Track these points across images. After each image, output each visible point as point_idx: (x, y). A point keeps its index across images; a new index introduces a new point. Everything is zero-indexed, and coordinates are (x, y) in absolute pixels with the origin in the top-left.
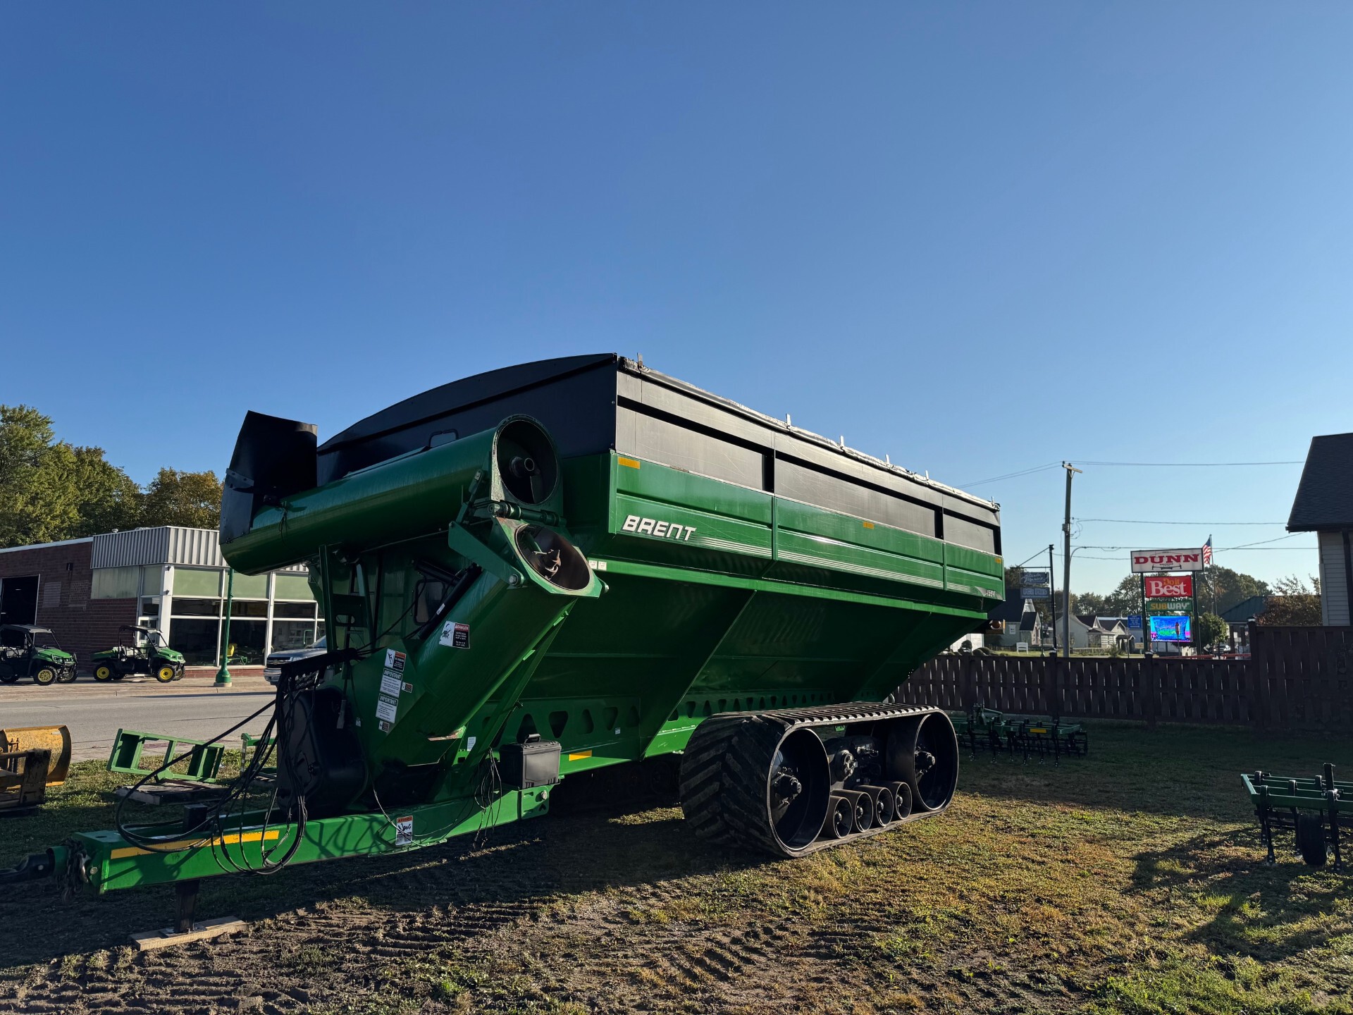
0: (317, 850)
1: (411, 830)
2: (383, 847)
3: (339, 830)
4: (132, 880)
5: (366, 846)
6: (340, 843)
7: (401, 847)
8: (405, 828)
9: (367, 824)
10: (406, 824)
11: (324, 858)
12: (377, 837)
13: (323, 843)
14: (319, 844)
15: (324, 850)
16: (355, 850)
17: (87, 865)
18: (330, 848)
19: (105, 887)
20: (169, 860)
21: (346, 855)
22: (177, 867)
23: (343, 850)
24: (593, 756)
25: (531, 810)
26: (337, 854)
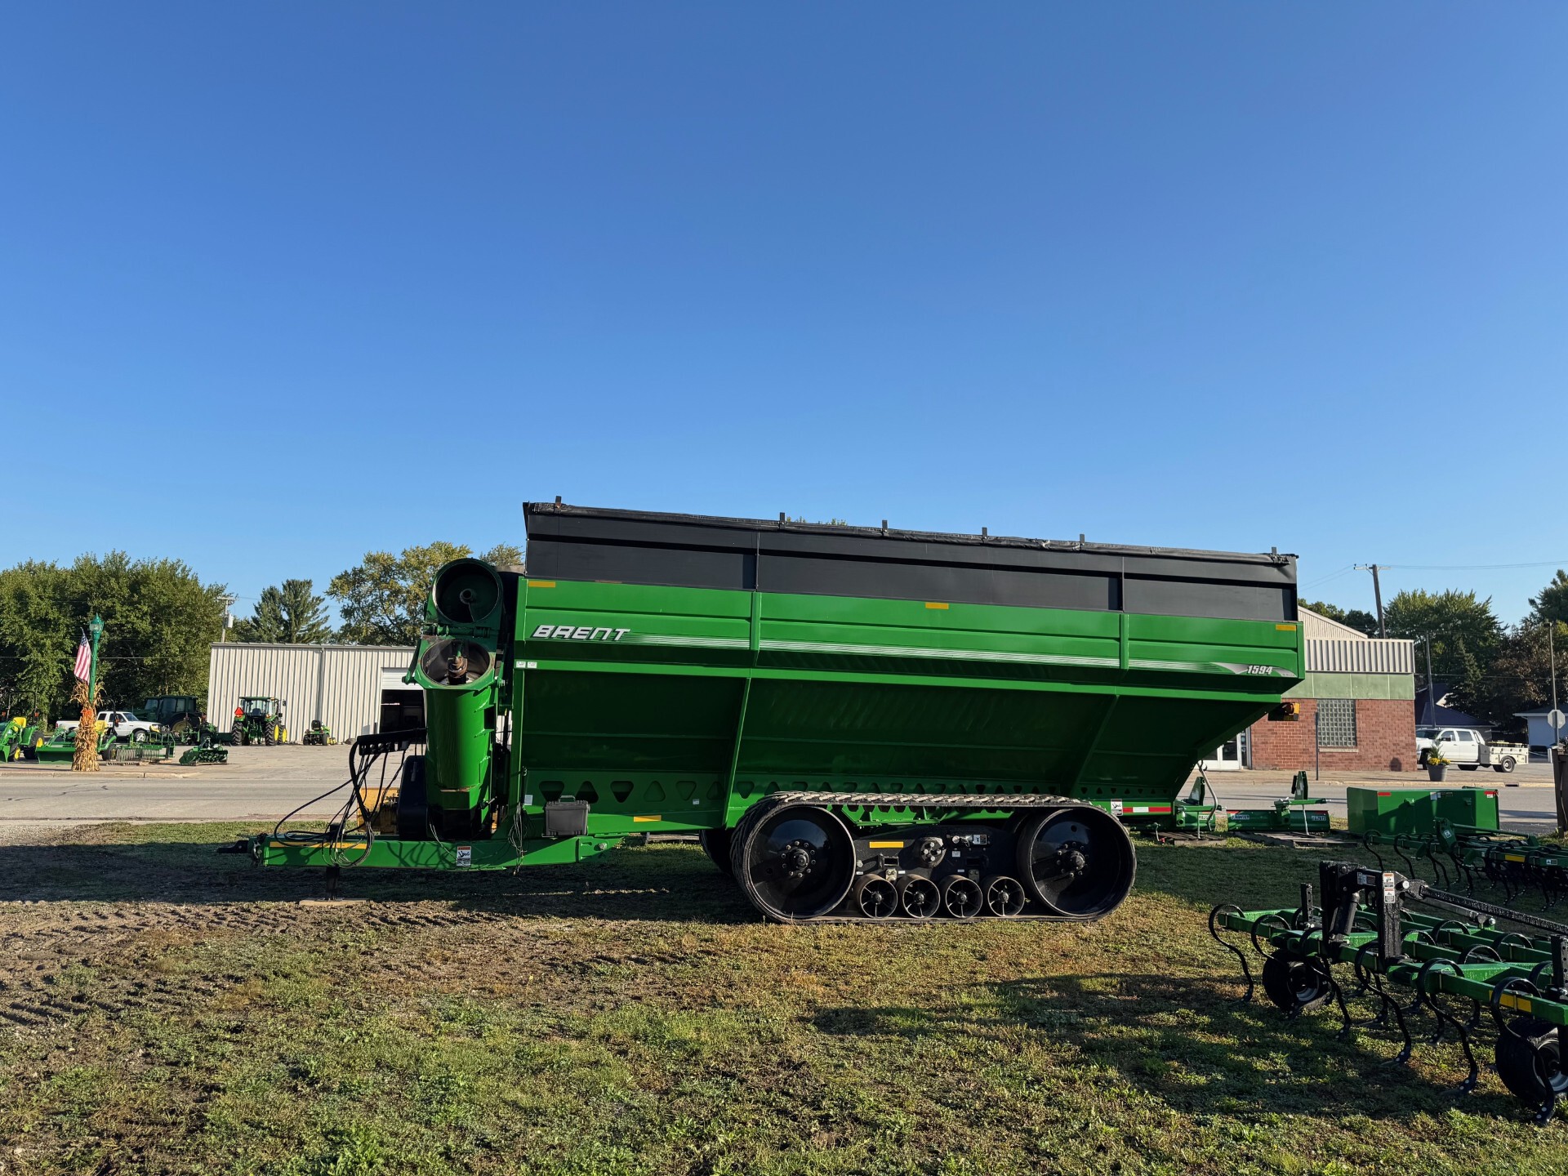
0: (398, 861)
1: (469, 857)
2: (447, 866)
3: (413, 850)
4: (281, 860)
5: (434, 862)
6: (415, 857)
7: (461, 867)
8: (464, 854)
9: (435, 848)
10: (465, 851)
11: (403, 866)
12: (443, 858)
13: (403, 857)
14: (399, 857)
15: (402, 861)
16: (426, 864)
17: (257, 848)
18: (408, 860)
19: (266, 862)
20: (303, 852)
21: (419, 866)
22: (307, 857)
23: (416, 862)
24: (662, 820)
25: (590, 857)
26: (412, 865)
